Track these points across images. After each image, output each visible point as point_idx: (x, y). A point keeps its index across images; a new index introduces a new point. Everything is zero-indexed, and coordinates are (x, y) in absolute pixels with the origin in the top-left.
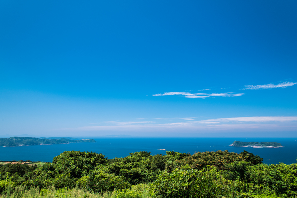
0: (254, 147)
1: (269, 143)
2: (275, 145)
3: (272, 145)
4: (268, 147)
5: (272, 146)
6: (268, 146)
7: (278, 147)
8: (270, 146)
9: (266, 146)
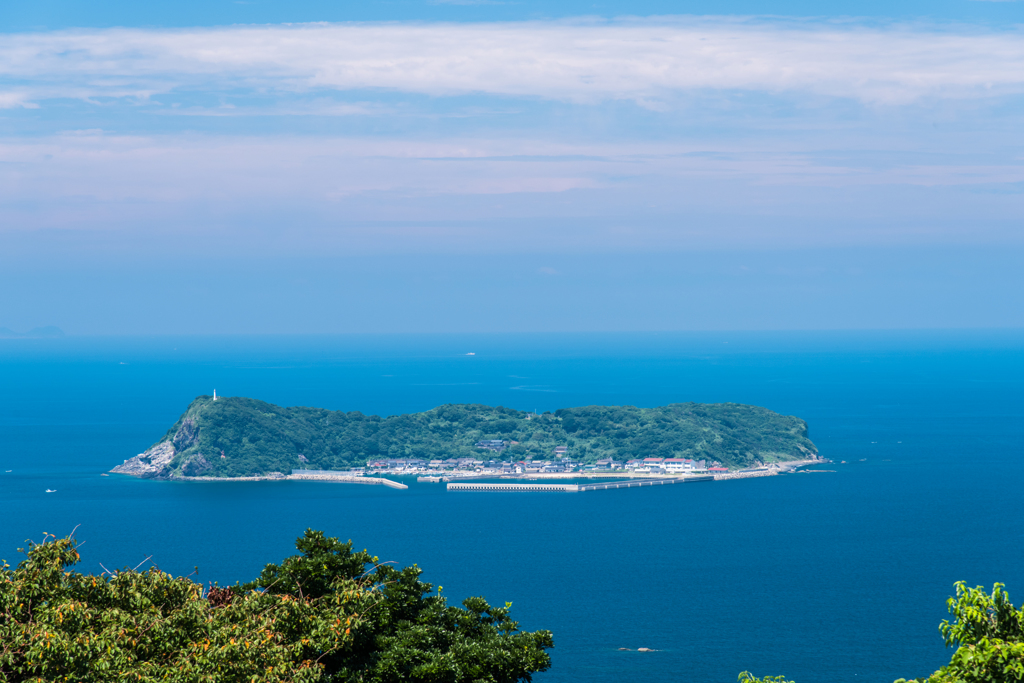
0: (466, 475)
1: (661, 423)
2: (735, 449)
3: (693, 437)
4: (639, 471)
5: (697, 456)
6: (642, 453)
7: (771, 468)
8: (667, 455)
9: (622, 458)
